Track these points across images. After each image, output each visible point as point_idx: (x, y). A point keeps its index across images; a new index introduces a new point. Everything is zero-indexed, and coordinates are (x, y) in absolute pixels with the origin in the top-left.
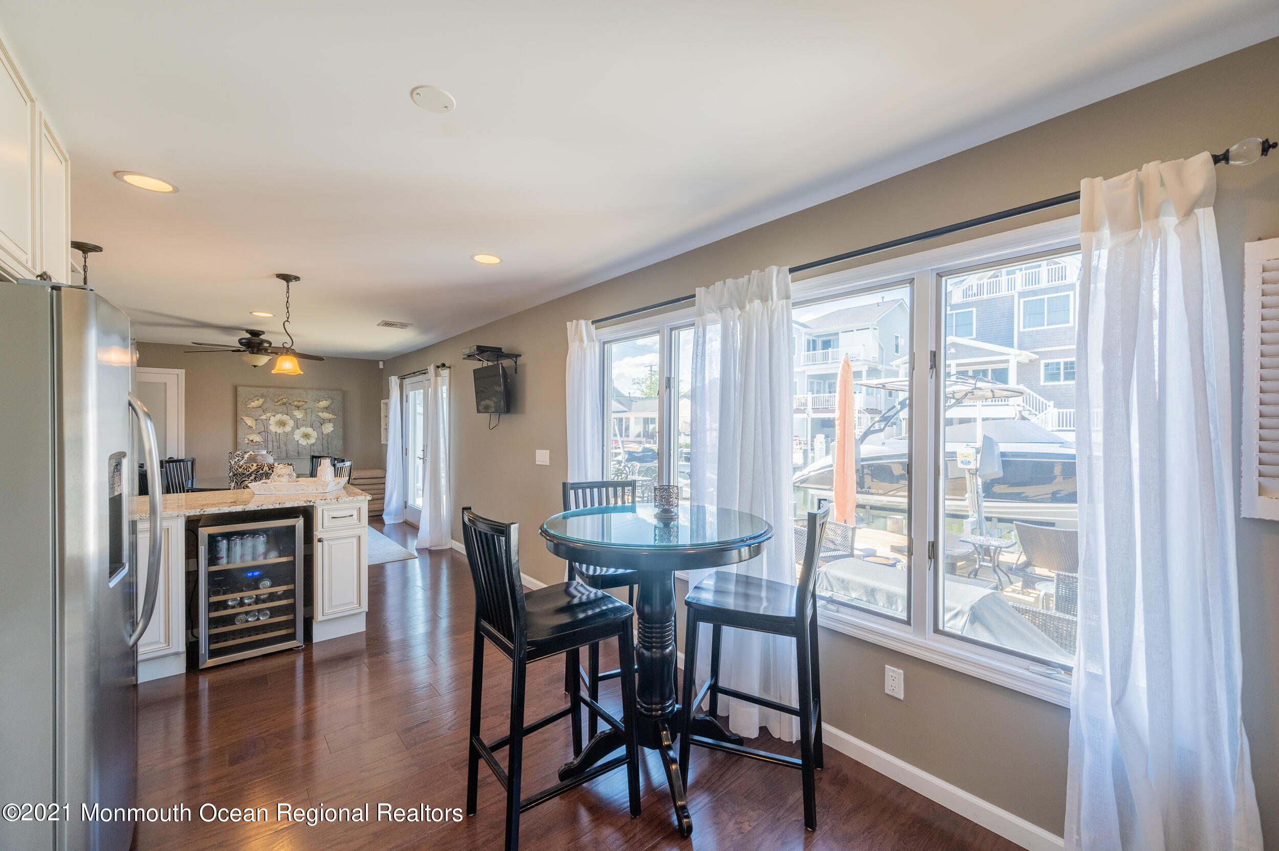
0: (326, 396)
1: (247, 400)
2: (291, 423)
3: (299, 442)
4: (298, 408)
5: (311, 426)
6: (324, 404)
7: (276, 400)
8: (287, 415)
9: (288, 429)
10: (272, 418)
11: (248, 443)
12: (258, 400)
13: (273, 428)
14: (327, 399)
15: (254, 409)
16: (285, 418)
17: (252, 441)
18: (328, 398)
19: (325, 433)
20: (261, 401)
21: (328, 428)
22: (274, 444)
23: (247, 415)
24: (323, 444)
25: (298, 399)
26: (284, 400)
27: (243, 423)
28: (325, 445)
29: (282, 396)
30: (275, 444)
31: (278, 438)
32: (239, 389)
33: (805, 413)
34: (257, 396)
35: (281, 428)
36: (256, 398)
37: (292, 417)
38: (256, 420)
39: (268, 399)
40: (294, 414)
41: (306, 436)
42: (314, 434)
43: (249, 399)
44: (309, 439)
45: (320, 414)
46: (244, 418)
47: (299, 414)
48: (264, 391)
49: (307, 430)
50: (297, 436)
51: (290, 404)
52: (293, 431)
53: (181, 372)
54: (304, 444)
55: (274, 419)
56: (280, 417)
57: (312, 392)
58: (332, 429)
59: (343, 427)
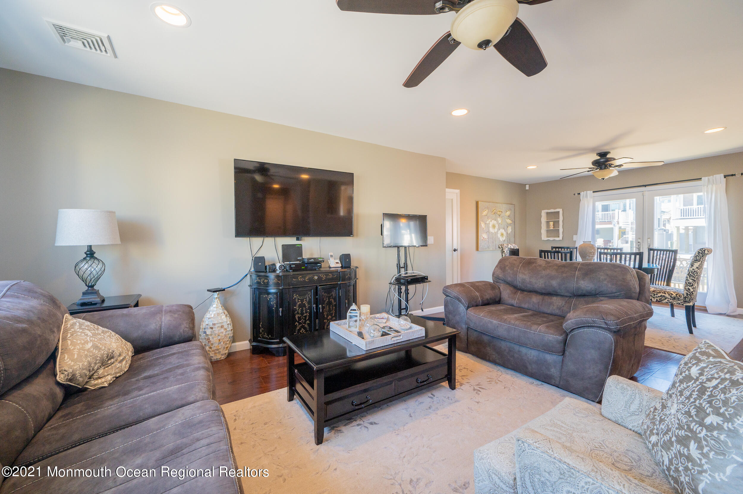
2: (497, 226)
4: (499, 216)
5: (504, 229)
6: (508, 213)
7: (492, 211)
8: (496, 220)
9: (496, 230)
12: (486, 210)
13: (491, 230)
15: (484, 217)
16: (495, 222)
17: (484, 238)
18: (510, 209)
19: (508, 233)
21: (510, 230)
23: (482, 221)
25: (500, 210)
26: (495, 210)
27: (480, 226)
28: (509, 241)
29: (494, 208)
30: (491, 240)
31: (492, 236)
32: (479, 203)
33: (612, 224)
34: (485, 208)
35: (494, 229)
37: (497, 222)
38: (485, 224)
39: (490, 210)
40: (498, 220)
41: (502, 235)
42: (505, 234)
43: (482, 210)
44: (503, 237)
45: (507, 220)
46: (481, 223)
47: (500, 220)
48: (487, 204)
49: (502, 231)
50: (499, 235)
51: (497, 213)
52: (498, 231)
53: (458, 191)
54: (501, 240)
55: (491, 224)
56: (494, 222)
57: (504, 206)
58: (511, 230)
59: (514, 229)
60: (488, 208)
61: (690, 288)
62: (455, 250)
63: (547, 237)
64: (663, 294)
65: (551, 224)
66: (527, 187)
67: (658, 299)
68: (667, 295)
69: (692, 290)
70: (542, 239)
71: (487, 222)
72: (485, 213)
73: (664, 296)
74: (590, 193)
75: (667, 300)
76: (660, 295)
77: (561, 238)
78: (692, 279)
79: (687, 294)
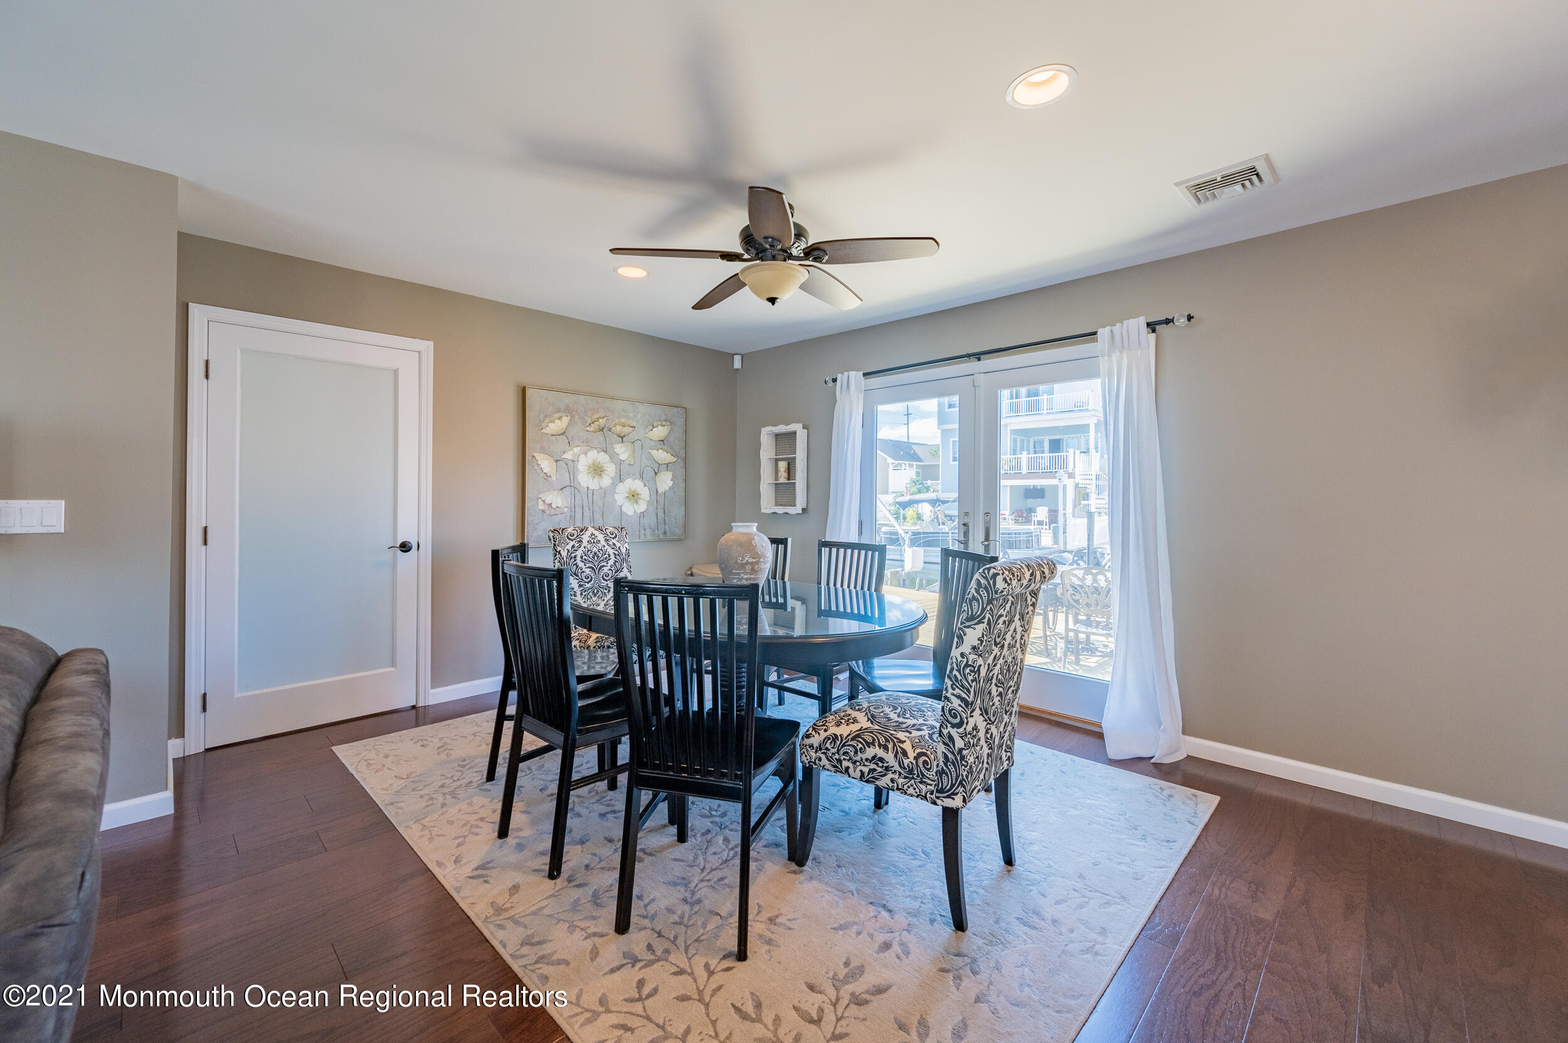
0: (664, 417)
1: (542, 416)
2: (611, 469)
3: (624, 509)
4: (622, 438)
5: (642, 477)
6: (660, 432)
7: (589, 421)
8: (605, 452)
9: (606, 481)
10: (582, 458)
11: (543, 511)
12: (560, 418)
13: (585, 480)
14: (664, 423)
15: (554, 438)
16: (603, 458)
17: (550, 505)
18: (666, 420)
19: (660, 491)
20: (566, 420)
21: (665, 481)
22: (585, 513)
23: (543, 451)
24: (657, 514)
25: (623, 420)
26: (601, 420)
27: (536, 468)
28: (661, 515)
29: (598, 412)
30: (587, 513)
31: (590, 499)
32: (529, 393)
34: (559, 411)
35: (596, 480)
36: (557, 415)
37: (613, 457)
38: (557, 461)
39: (577, 417)
40: (616, 450)
41: (634, 496)
42: (645, 493)
43: (546, 416)
44: (636, 502)
45: (654, 453)
46: (538, 456)
47: (623, 451)
48: (569, 399)
49: (637, 485)
50: (620, 497)
51: (610, 430)
52: (614, 485)
53: (427, 347)
54: (630, 513)
55: (583, 463)
56: (594, 456)
57: (642, 408)
58: (671, 483)
59: (686, 480)
60: (568, 411)
61: (954, 732)
62: (405, 547)
63: (777, 504)
64: (881, 753)
65: (782, 465)
66: (737, 364)
67: (866, 770)
68: (889, 757)
69: (959, 743)
70: (762, 511)
71: (568, 456)
72: (556, 426)
73: (881, 760)
74: (855, 376)
75: (890, 776)
76: (870, 752)
77: (798, 509)
78: (959, 697)
79: (946, 757)
